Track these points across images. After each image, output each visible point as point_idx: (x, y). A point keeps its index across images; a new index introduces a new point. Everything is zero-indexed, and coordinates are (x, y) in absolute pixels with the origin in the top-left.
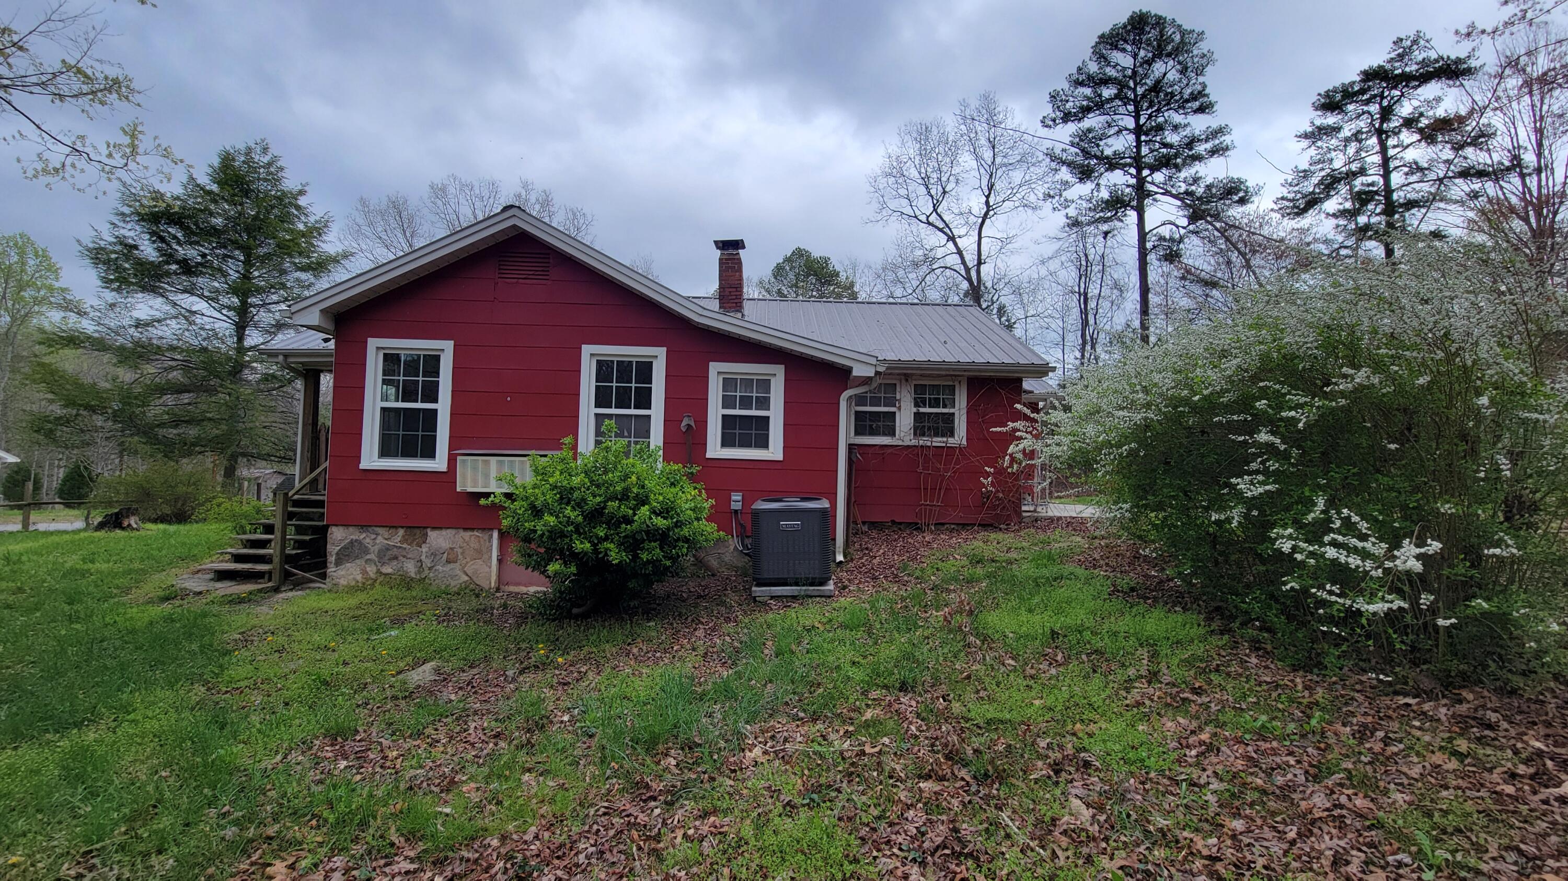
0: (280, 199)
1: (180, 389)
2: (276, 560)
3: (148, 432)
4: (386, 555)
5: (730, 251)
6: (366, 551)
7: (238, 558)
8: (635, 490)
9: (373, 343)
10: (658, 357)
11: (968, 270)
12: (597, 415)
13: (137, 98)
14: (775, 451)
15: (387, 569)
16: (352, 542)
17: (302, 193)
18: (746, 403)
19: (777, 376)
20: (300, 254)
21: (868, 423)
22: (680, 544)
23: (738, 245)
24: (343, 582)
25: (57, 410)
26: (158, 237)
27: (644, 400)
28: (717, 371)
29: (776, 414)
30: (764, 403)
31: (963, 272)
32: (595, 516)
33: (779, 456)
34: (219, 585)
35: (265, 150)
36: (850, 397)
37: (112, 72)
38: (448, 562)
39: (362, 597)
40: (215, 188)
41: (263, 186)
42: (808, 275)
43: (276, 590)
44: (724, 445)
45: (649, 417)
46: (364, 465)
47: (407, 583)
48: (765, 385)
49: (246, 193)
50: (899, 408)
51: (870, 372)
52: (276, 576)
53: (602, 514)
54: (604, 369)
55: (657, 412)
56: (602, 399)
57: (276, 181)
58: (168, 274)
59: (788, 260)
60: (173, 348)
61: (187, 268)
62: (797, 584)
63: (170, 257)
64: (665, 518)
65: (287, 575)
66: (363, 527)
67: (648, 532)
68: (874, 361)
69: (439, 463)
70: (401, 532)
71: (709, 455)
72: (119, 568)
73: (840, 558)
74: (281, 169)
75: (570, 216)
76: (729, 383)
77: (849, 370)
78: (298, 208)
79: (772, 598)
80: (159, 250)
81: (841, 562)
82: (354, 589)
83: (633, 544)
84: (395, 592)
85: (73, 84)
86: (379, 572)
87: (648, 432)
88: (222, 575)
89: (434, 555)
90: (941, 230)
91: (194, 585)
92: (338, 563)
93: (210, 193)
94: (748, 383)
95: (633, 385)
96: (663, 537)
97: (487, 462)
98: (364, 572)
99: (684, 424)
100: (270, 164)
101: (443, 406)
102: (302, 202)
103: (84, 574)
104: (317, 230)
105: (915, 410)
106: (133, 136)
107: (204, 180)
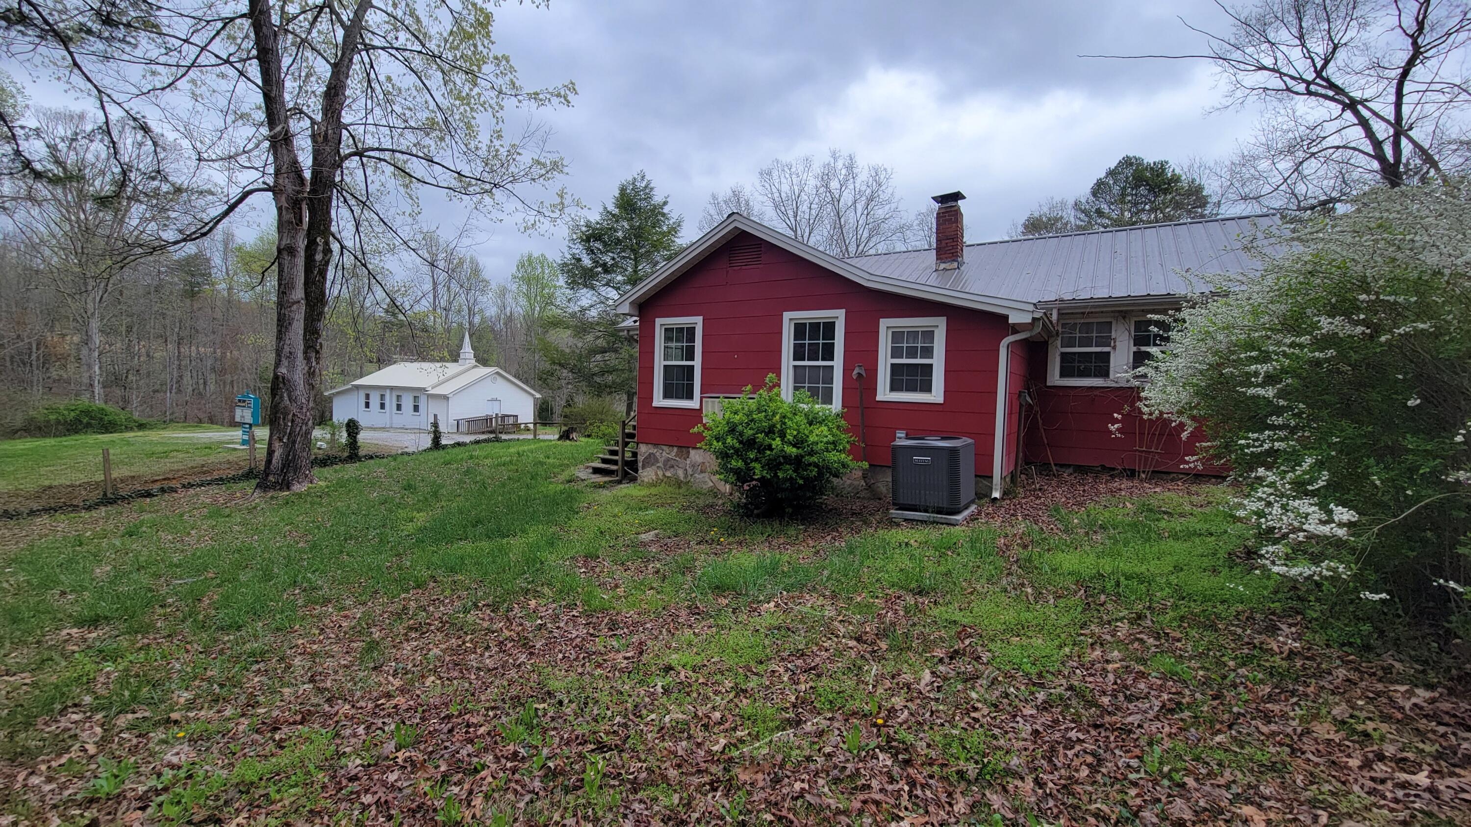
0: (653, 211)
1: (603, 351)
2: (620, 463)
3: (589, 377)
4: (669, 465)
5: (950, 204)
6: (657, 461)
7: (604, 461)
8: (778, 426)
9: (659, 321)
10: (839, 317)
11: (1377, 144)
12: (795, 367)
13: (566, 170)
14: (936, 395)
15: (668, 474)
16: (650, 455)
17: (665, 203)
18: (912, 352)
19: (939, 326)
20: (665, 248)
21: (1076, 364)
22: (811, 468)
23: (957, 196)
24: (646, 480)
25: (548, 366)
26: (591, 251)
27: (829, 354)
28: (886, 326)
29: (938, 362)
30: (928, 352)
31: (1370, 149)
32: (751, 443)
33: (940, 400)
34: (593, 476)
35: (643, 177)
36: (1012, 343)
37: (555, 157)
38: (702, 472)
39: (654, 491)
40: (616, 211)
41: (643, 204)
42: (1137, 187)
43: (620, 482)
44: (893, 389)
45: (832, 367)
46: (655, 404)
47: (679, 484)
48: (929, 335)
49: (634, 210)
50: (1114, 348)
51: (1027, 319)
52: (620, 474)
53: (755, 442)
54: (799, 330)
55: (838, 363)
56: (798, 355)
57: (649, 197)
58: (598, 274)
59: (1111, 173)
60: (598, 324)
61: (607, 270)
62: (926, 511)
63: (596, 263)
64: (798, 448)
65: (626, 474)
66: (656, 445)
67: (784, 457)
68: (1031, 308)
69: (694, 404)
70: (675, 449)
71: (878, 398)
72: (557, 462)
73: (996, 494)
74: (652, 189)
75: (874, 174)
76: (897, 336)
77: (1006, 317)
78: (664, 215)
79: (905, 520)
80: (591, 259)
81: (995, 499)
82: (653, 485)
83: (774, 465)
84: (670, 489)
85: (537, 171)
86: (664, 475)
87: (832, 379)
88: (596, 471)
89: (693, 466)
90: (1332, 99)
91: (582, 475)
92: (643, 468)
93: (614, 216)
94: (913, 335)
95: (821, 342)
96: (797, 462)
97: (713, 402)
98: (657, 474)
99: (855, 372)
100: (646, 187)
101: (697, 363)
102: (666, 210)
103: (542, 464)
104: (674, 230)
105: (1135, 349)
106: (562, 197)
107: (611, 208)
